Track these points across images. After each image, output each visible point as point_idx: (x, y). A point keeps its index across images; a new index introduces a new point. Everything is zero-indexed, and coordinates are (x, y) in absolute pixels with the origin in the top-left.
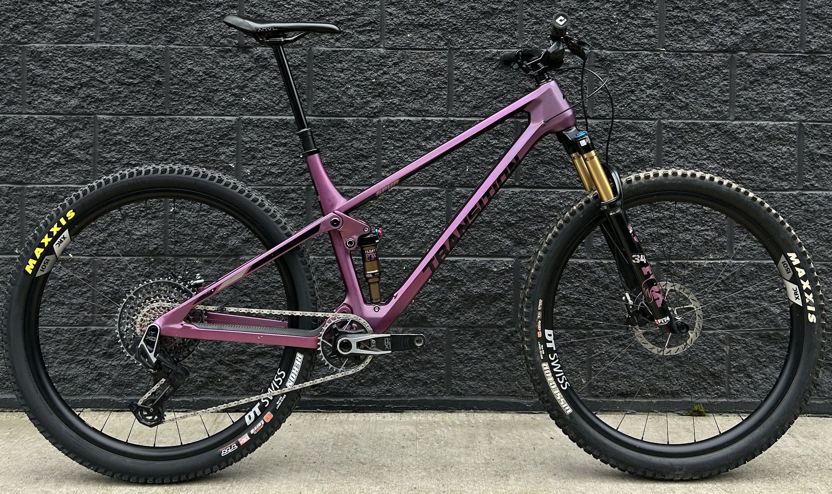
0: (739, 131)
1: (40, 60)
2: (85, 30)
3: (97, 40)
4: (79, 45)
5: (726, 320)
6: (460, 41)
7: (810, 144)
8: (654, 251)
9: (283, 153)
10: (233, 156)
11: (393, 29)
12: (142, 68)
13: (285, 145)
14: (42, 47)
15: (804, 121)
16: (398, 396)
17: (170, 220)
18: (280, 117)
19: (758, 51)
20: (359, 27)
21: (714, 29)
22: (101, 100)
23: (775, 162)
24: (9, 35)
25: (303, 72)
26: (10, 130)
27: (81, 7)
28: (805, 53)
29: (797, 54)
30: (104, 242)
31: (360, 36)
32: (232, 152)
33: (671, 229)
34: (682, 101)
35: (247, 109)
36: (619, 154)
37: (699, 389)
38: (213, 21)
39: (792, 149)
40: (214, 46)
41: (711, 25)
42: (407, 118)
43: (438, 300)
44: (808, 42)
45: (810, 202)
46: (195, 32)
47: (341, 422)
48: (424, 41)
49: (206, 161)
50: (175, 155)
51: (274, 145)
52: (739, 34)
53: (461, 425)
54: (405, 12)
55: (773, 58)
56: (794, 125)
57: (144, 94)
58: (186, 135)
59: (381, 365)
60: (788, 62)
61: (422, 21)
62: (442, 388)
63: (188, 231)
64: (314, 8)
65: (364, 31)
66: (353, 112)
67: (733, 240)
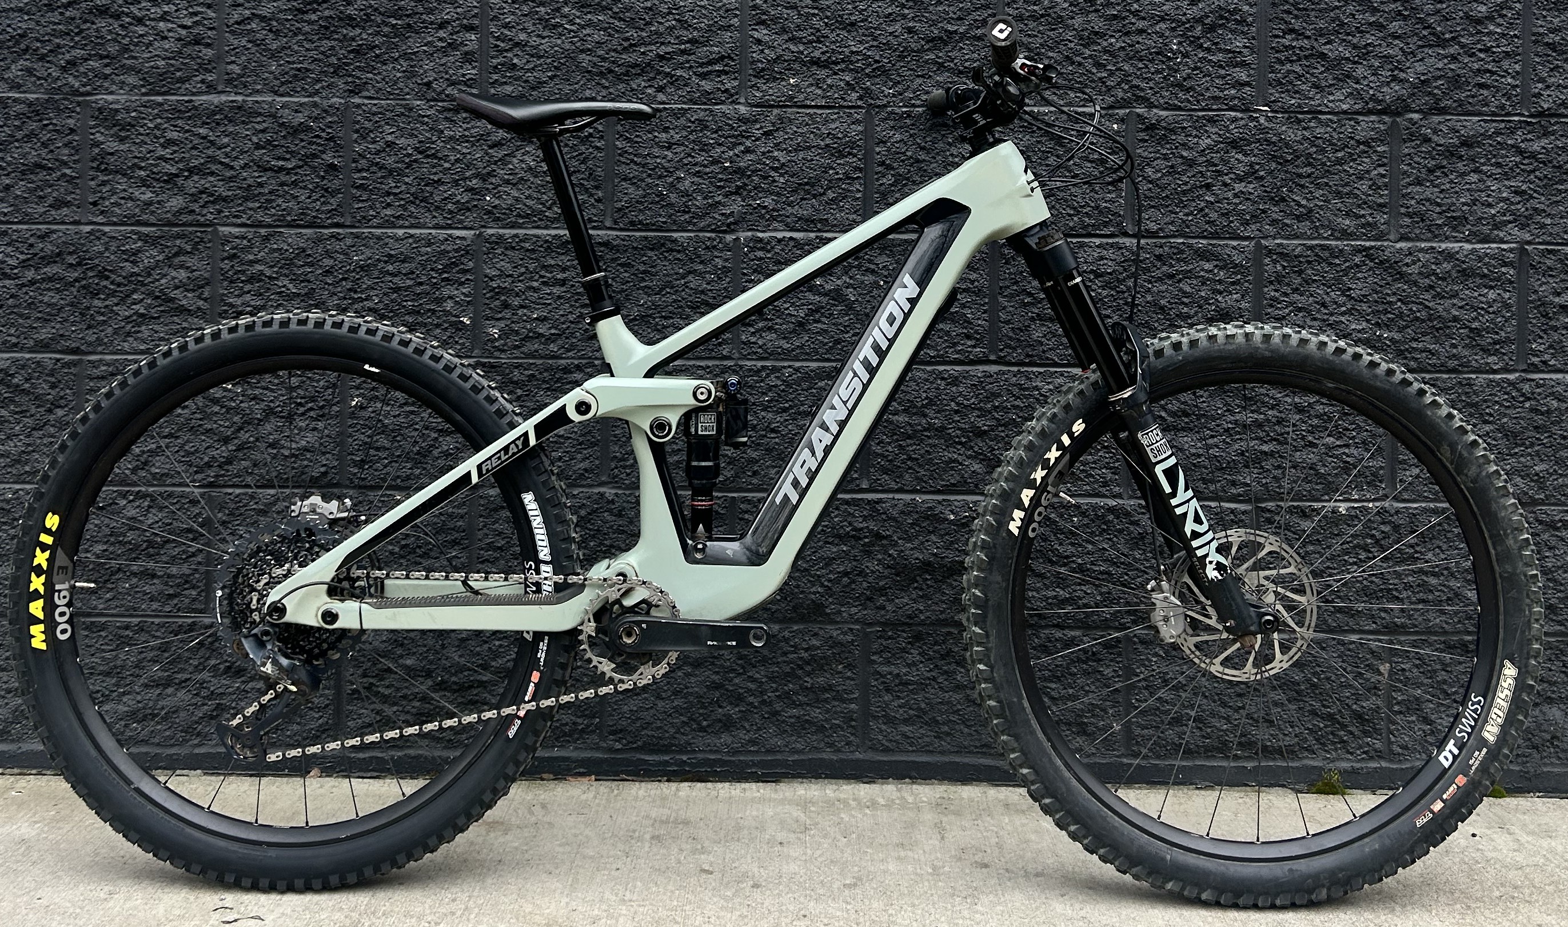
0: (1407, 260)
1: (114, 126)
2: (196, 70)
3: (220, 88)
4: (186, 98)
5: (1383, 615)
6: (887, 91)
7: (1541, 285)
8: (1248, 485)
9: (559, 297)
10: (468, 302)
11: (763, 70)
12: (302, 140)
13: (563, 282)
14: (117, 102)
15: (1529, 243)
16: (768, 752)
17: (350, 422)
18: (553, 232)
19: (1443, 111)
20: (701, 65)
21: (1360, 71)
22: (225, 199)
23: (1474, 319)
24: (58, 79)
25: (597, 148)
26: (59, 255)
27: (190, 27)
28: (1531, 116)
29: (1516, 118)
30: (229, 461)
31: (703, 83)
32: (466, 296)
33: (1280, 443)
34: (1299, 205)
35: (493, 215)
36: (1183, 303)
37: (1334, 743)
38: (432, 55)
39: (1507, 295)
40: (435, 100)
41: (1355, 63)
42: (788, 235)
43: (846, 574)
44: (1536, 96)
45: (1540, 394)
46: (399, 75)
47: (664, 799)
48: (819, 92)
49: (418, 312)
50: (362, 300)
51: (544, 283)
52: (1407, 81)
53: (889, 806)
54: (786, 37)
55: (1471, 125)
56: (1511, 250)
57: (305, 188)
58: (381, 265)
59: (740, 694)
60: (1498, 133)
61: (817, 54)
62: (852, 738)
63: (383, 441)
64: (617, 31)
65: (710, 72)
66: (689, 223)
67: (1395, 464)
